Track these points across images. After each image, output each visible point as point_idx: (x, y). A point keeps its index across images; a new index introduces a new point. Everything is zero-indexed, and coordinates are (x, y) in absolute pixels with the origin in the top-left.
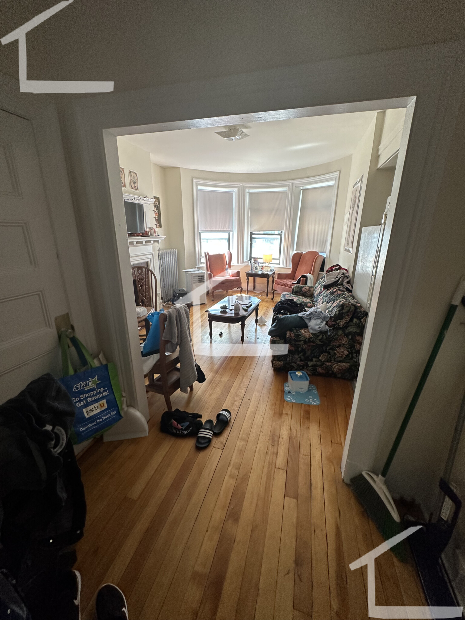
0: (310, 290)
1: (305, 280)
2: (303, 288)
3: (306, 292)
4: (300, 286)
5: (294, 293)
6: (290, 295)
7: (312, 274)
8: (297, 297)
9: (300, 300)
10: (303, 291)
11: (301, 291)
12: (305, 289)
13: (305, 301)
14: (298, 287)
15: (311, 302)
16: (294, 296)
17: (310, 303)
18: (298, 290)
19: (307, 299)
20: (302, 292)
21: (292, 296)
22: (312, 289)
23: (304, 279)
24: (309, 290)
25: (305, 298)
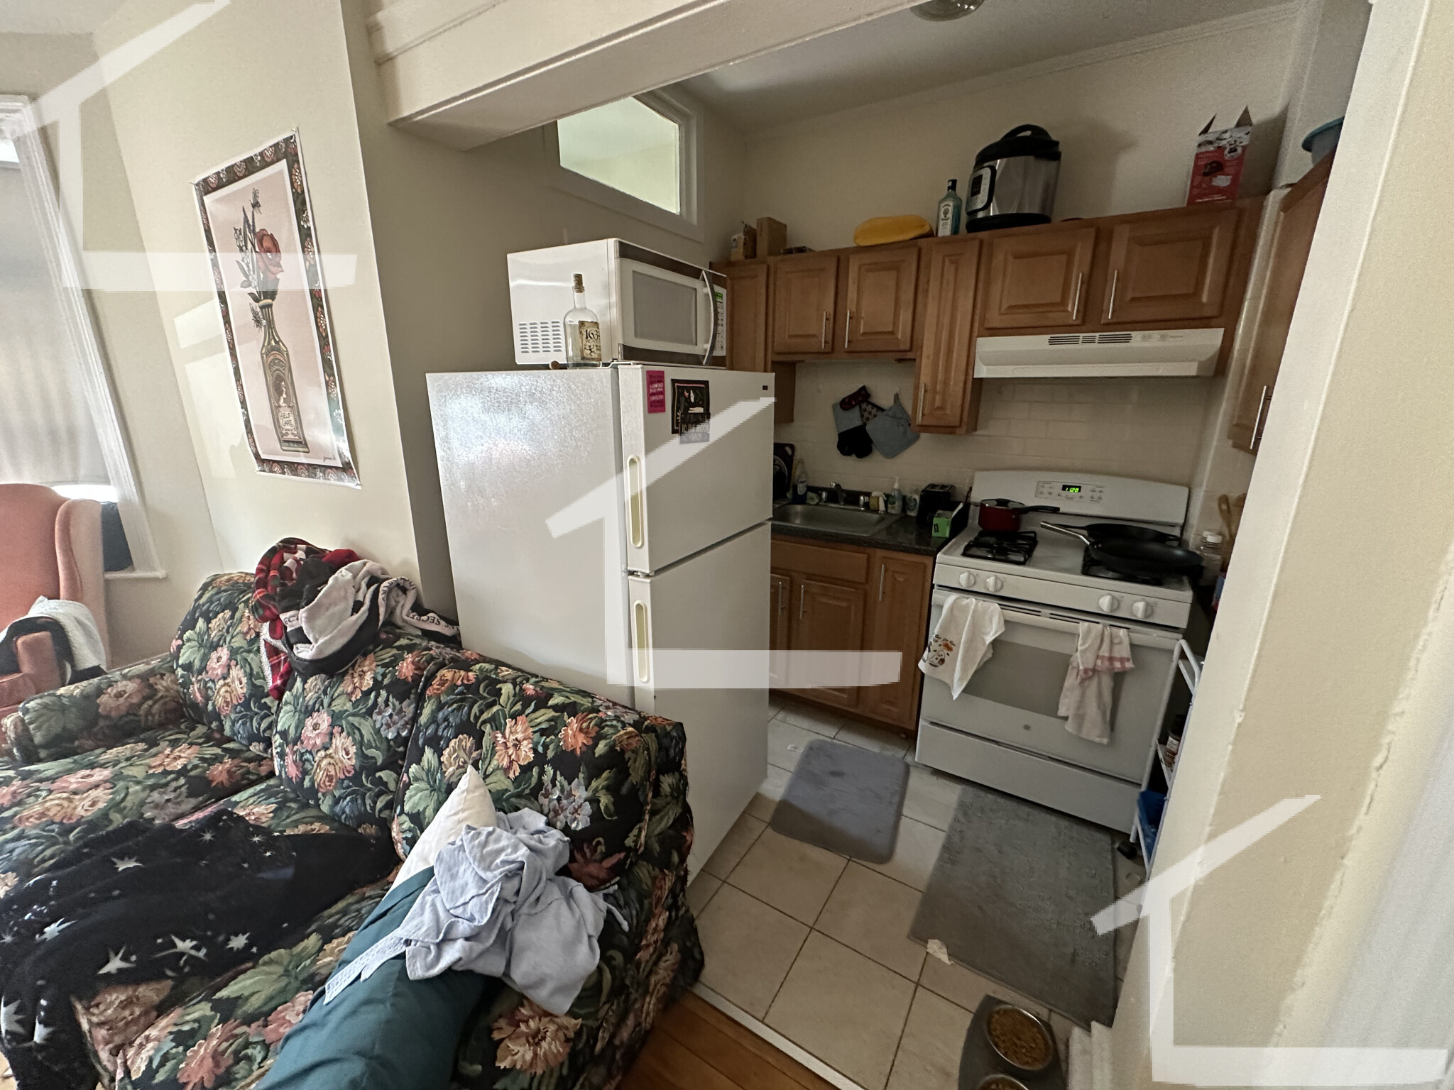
0: (156, 691)
1: (49, 643)
2: (104, 699)
3: (133, 710)
4: (71, 697)
5: (43, 754)
6: (25, 776)
7: (75, 595)
8: (92, 766)
9: (137, 771)
10: (107, 717)
11: (98, 715)
12: (119, 695)
13: (178, 765)
14: (63, 709)
15: (219, 751)
16: (70, 772)
17: (217, 759)
18: (73, 721)
19: (174, 744)
20: (102, 723)
21: (53, 779)
22: (163, 684)
23: (37, 640)
24: (150, 692)
25: (153, 743)
